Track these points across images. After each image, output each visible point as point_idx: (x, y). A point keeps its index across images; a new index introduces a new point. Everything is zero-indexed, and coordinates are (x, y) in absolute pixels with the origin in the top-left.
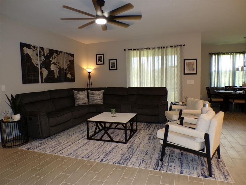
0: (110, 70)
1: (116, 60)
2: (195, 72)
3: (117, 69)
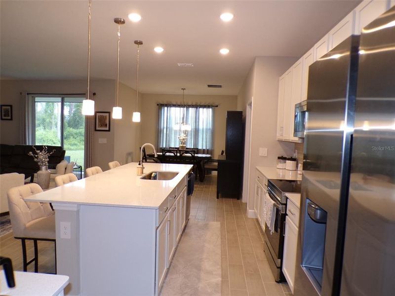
0: (2, 119)
1: (11, 106)
2: (107, 129)
3: (11, 119)
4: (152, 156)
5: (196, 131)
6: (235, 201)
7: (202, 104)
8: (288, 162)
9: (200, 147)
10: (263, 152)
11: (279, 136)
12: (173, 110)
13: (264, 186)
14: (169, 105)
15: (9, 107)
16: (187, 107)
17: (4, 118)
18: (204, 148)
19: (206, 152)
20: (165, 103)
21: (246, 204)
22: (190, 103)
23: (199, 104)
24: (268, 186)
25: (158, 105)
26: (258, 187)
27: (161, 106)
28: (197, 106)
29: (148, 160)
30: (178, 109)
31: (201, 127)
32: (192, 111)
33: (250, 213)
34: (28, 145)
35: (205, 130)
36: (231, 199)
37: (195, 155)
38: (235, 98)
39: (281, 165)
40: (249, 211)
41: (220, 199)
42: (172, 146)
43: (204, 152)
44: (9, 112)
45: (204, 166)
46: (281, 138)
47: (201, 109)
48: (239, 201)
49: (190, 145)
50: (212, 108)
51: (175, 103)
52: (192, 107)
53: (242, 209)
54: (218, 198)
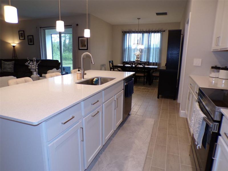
0: (29, 44)
1: (33, 36)
2: (86, 48)
3: (33, 44)
4: (117, 67)
5: (149, 49)
6: (172, 101)
7: (154, 30)
8: (221, 71)
9: (151, 61)
10: (197, 62)
11: (214, 47)
12: (133, 35)
13: (195, 93)
14: (130, 32)
15: (32, 37)
16: (142, 33)
17: (30, 43)
18: (154, 62)
19: (155, 64)
20: (128, 30)
21: (180, 104)
22: (145, 30)
23: (151, 30)
24: (199, 94)
25: (122, 32)
26: (190, 93)
27: (125, 33)
28: (149, 32)
29: (115, 70)
30: (136, 34)
31: (152, 47)
32: (146, 35)
33: (182, 113)
34: (42, 59)
35: (155, 49)
36: (169, 100)
37: (146, 66)
38: (179, 24)
39: (214, 74)
40: (182, 111)
41: (160, 99)
42: (132, 60)
43: (153, 64)
44: (32, 39)
45: (152, 74)
46: (216, 48)
47: (153, 34)
48: (175, 101)
49: (144, 60)
50: (161, 33)
51: (134, 30)
52: (146, 33)
53: (176, 108)
54: (158, 98)
